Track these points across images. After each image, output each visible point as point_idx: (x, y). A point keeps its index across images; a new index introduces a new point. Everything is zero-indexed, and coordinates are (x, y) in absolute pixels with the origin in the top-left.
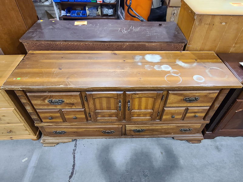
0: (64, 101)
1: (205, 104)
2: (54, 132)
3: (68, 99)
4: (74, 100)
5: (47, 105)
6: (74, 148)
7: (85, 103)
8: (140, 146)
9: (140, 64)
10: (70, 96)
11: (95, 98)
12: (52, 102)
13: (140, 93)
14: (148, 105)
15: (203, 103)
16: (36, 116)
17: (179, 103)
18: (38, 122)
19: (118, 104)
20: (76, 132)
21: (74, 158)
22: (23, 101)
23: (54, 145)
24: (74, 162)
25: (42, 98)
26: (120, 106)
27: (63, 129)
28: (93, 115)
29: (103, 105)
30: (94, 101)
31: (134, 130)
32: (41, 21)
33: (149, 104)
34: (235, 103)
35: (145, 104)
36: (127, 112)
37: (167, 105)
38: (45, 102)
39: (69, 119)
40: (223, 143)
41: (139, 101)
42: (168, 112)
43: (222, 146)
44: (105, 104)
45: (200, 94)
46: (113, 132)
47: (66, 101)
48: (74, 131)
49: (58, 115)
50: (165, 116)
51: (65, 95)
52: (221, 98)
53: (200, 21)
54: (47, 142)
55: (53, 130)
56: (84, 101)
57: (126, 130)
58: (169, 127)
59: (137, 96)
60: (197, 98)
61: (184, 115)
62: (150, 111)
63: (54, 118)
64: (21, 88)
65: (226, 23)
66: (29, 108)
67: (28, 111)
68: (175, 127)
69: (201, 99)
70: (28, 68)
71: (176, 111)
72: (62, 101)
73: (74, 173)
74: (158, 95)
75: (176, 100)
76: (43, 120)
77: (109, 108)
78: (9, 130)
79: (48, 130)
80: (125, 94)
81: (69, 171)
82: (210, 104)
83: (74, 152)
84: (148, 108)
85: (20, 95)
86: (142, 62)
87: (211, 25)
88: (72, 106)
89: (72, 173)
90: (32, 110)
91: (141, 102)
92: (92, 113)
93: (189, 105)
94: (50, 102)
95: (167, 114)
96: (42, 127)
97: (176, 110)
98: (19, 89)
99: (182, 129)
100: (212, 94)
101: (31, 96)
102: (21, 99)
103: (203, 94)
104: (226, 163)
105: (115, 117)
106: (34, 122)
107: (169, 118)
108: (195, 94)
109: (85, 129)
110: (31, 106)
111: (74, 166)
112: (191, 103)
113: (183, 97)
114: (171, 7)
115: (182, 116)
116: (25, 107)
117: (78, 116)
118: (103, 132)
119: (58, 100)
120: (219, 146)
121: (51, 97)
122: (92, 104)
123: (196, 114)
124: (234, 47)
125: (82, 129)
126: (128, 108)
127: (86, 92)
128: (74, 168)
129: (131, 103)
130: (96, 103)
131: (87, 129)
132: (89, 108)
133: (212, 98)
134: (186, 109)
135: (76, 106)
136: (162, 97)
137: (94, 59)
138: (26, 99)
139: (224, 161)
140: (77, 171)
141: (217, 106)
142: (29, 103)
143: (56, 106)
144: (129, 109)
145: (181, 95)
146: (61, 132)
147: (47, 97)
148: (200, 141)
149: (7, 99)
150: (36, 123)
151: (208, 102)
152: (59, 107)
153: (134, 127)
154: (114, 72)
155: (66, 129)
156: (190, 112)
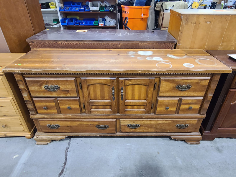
0: (60, 87)
1: (198, 93)
2: (48, 125)
3: (63, 85)
4: (69, 86)
5: (44, 92)
6: (67, 146)
7: (80, 91)
8: (135, 146)
9: (133, 56)
10: (65, 82)
11: (90, 85)
12: (48, 88)
13: (133, 79)
14: (141, 94)
15: (195, 92)
16: (32, 106)
17: (172, 92)
18: (34, 113)
19: (112, 92)
20: (70, 126)
21: (66, 155)
22: (22, 86)
23: (47, 143)
24: (66, 160)
25: (39, 84)
26: (113, 93)
27: (57, 122)
28: (87, 105)
29: (97, 94)
30: (88, 88)
31: (129, 125)
32: (48, 30)
33: (142, 92)
34: (229, 93)
35: (138, 93)
36: (121, 102)
37: (160, 94)
38: (41, 89)
39: (64, 109)
40: (224, 144)
41: (132, 89)
42: (162, 102)
43: (223, 148)
44: (99, 93)
45: (191, 80)
46: (107, 126)
47: (62, 87)
48: (68, 125)
49: (53, 104)
50: (159, 107)
51: (61, 80)
52: (214, 86)
53: (186, 21)
54: (40, 138)
55: (47, 124)
56: (79, 89)
57: (120, 125)
58: (164, 122)
59: (130, 82)
60: (189, 85)
61: (178, 108)
62: (143, 101)
63: (49, 108)
64: (20, 71)
65: (210, 22)
66: (25, 95)
67: (24, 99)
68: (171, 122)
69: (193, 87)
70: (30, 58)
71: (170, 102)
72: (58, 86)
73: (65, 170)
74: (150, 82)
75: (168, 88)
76: (39, 111)
77: (103, 98)
78: (5, 125)
79: (42, 123)
80: (118, 81)
81: (59, 169)
82: (203, 94)
83: (67, 150)
84: (142, 98)
85: (19, 79)
86: (134, 56)
87: (197, 24)
88: (67, 93)
89: (63, 171)
90: (29, 98)
91: (134, 90)
92: (86, 103)
93: (182, 94)
94: (46, 87)
95: (161, 105)
96: (37, 119)
97: (169, 100)
98: (18, 71)
99: (178, 125)
100: (203, 81)
101: (29, 81)
102: (19, 84)
103: (194, 81)
104: (229, 164)
105: (109, 109)
106: (30, 114)
107: (163, 110)
108: (186, 81)
109: (79, 123)
110: (28, 93)
111: (65, 163)
112: (184, 92)
113: (175, 84)
114: (164, 27)
115: (176, 108)
116: (22, 94)
117: (73, 106)
118: (97, 126)
119: (54, 86)
120: (219, 147)
121: (48, 82)
122: (86, 92)
123: (190, 106)
124: (222, 45)
125: (76, 123)
126: (121, 97)
127: (81, 78)
128: (65, 166)
129: (124, 91)
130: (90, 91)
131: (81, 123)
132: (83, 97)
133: (204, 86)
134: (179, 99)
135: (71, 94)
136: (155, 85)
137: (91, 53)
138: (24, 85)
139: (226, 162)
140: (68, 168)
141: (210, 95)
142: (27, 90)
143: (51, 94)
144: (122, 99)
145: (173, 81)
146: (55, 125)
147: (44, 82)
148: (199, 141)
149: (7, 87)
150: (32, 115)
151: (201, 91)
152: (54, 95)
153: (128, 122)
154: (108, 61)
155: (60, 122)
156: (184, 103)
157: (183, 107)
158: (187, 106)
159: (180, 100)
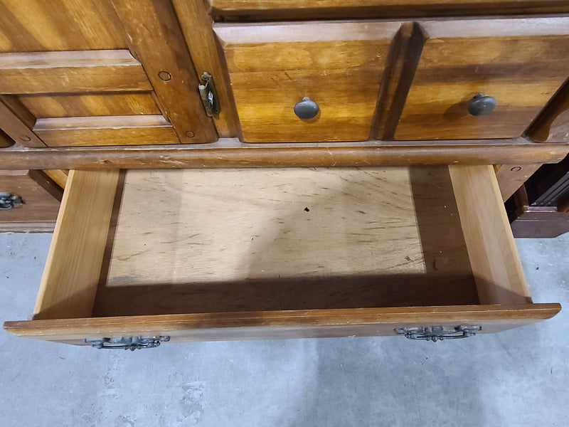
42: (256, 62)
107: (285, 120)
134: (399, 35)
156: (439, 69)
157: (424, 95)
158: (454, 93)
159: (411, 44)
